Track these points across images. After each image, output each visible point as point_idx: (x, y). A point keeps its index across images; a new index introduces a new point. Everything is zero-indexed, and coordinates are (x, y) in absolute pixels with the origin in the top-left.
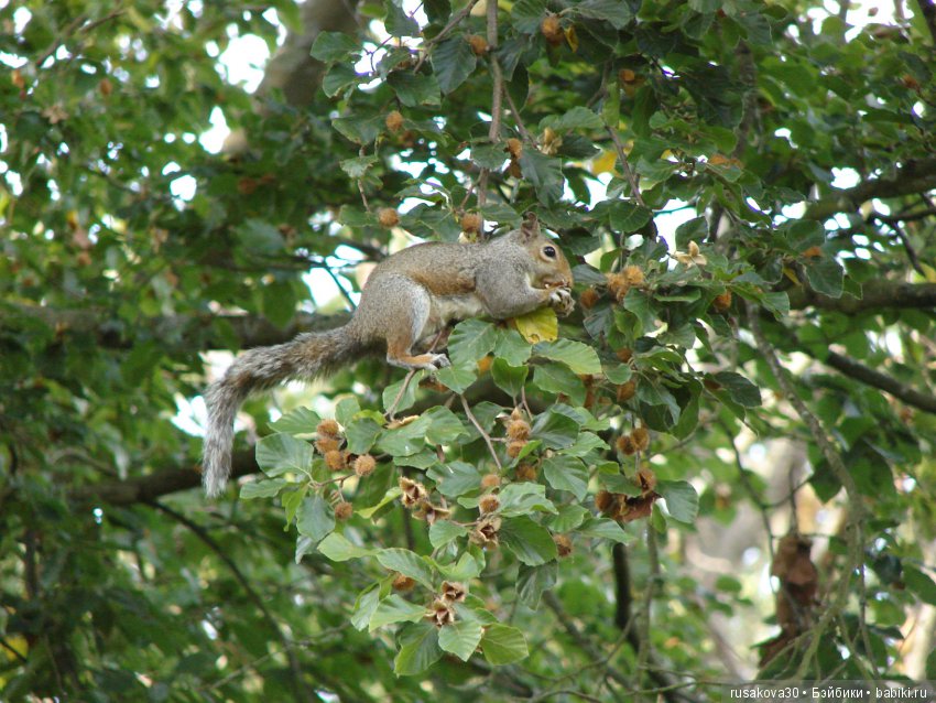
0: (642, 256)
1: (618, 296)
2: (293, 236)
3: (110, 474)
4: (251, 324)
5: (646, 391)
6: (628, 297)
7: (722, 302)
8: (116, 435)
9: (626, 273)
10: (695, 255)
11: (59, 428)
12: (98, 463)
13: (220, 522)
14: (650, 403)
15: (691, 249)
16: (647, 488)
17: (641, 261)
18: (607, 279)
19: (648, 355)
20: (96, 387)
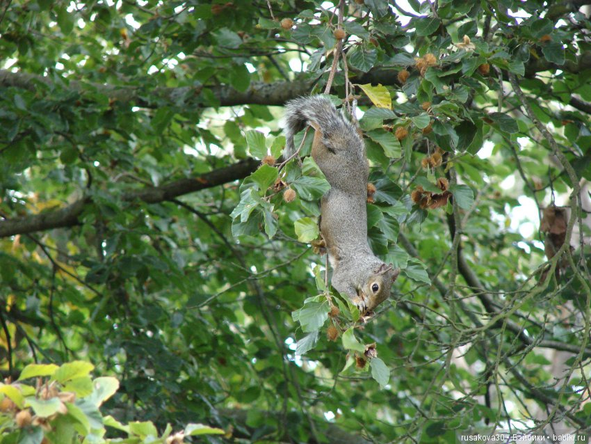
0: (436, 47)
1: (421, 71)
2: (247, 38)
3: (149, 186)
4: (226, 90)
5: (438, 127)
6: (427, 72)
7: (484, 70)
8: (153, 161)
9: (425, 59)
10: (468, 43)
11: (116, 159)
12: (143, 179)
13: (214, 210)
14: (440, 134)
15: (465, 40)
16: (445, 189)
17: (436, 49)
18: (415, 61)
19: (438, 106)
20: (137, 133)
